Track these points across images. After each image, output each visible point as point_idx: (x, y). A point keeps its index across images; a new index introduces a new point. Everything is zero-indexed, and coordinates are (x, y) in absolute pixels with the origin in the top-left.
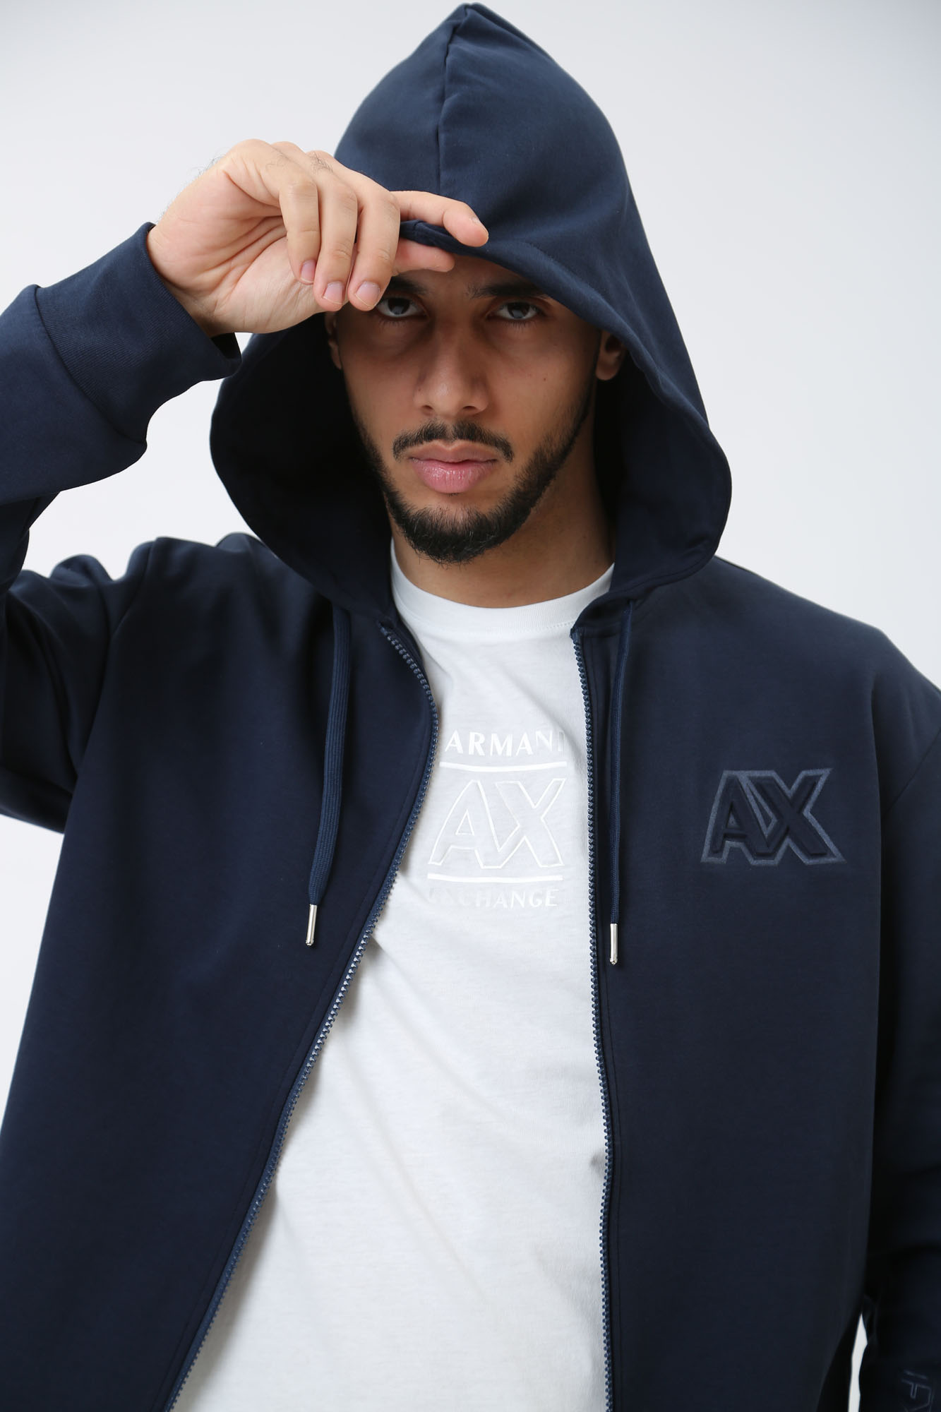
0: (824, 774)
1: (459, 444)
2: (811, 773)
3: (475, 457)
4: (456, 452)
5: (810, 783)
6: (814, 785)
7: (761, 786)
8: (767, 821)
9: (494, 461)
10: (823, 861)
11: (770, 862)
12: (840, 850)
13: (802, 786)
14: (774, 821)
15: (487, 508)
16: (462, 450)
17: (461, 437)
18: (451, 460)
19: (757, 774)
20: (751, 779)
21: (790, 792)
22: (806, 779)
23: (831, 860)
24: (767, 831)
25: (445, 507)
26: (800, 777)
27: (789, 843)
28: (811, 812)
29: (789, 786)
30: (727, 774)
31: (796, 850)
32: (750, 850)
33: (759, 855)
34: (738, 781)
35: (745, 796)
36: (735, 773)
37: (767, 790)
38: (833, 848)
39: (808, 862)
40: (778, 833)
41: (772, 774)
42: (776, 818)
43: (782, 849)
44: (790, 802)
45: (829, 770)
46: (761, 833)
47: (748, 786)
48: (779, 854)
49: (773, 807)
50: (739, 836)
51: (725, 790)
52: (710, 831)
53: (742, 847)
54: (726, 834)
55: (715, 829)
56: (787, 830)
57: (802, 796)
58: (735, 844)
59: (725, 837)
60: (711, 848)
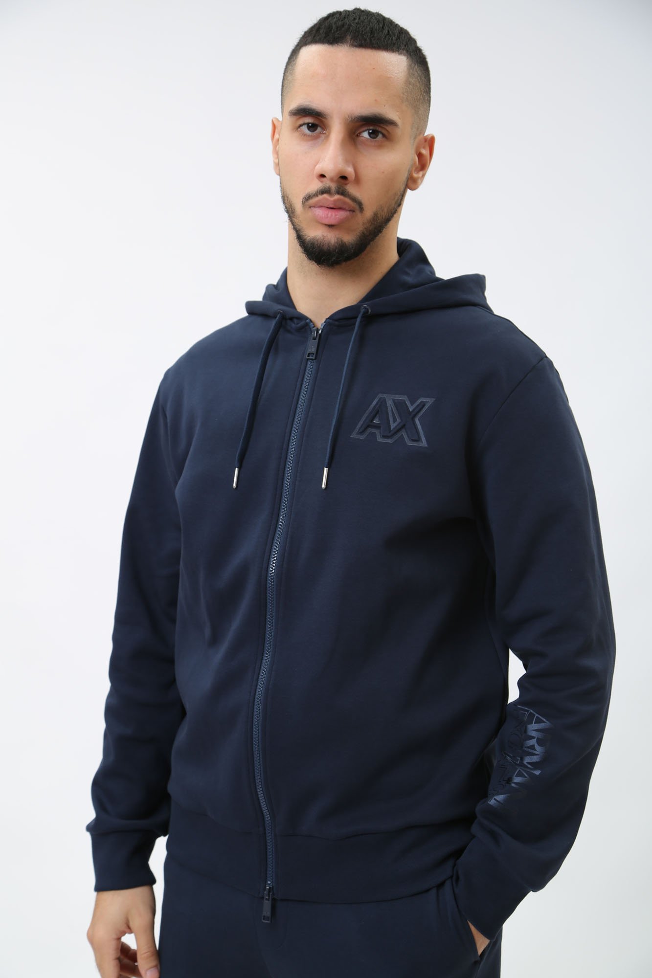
0: (429, 401)
1: (337, 197)
2: (424, 400)
3: (344, 206)
4: (335, 201)
5: (423, 405)
7: (397, 404)
8: (395, 420)
9: (354, 211)
10: (416, 444)
11: (389, 441)
12: (426, 441)
13: (418, 406)
14: (398, 420)
15: (349, 238)
16: (338, 200)
17: (338, 193)
18: (332, 206)
19: (397, 397)
20: (394, 401)
21: (411, 409)
22: (421, 402)
23: (421, 445)
24: (393, 426)
25: (325, 235)
26: (419, 402)
27: (403, 433)
28: (419, 421)
29: (412, 405)
30: (380, 395)
31: (405, 436)
32: (380, 434)
33: (384, 437)
34: (385, 399)
35: (387, 407)
36: (385, 396)
37: (399, 405)
38: (423, 439)
39: (410, 443)
40: (398, 428)
41: (404, 398)
42: (400, 421)
43: (399, 435)
44: (410, 413)
45: (433, 400)
46: (389, 426)
47: (390, 403)
48: (396, 437)
49: (400, 415)
50: (377, 427)
51: (377, 404)
52: (361, 422)
53: (377, 432)
54: (369, 425)
55: (364, 422)
56: (404, 426)
57: (416, 411)
58: (373, 430)
59: (368, 426)
60: (359, 431)
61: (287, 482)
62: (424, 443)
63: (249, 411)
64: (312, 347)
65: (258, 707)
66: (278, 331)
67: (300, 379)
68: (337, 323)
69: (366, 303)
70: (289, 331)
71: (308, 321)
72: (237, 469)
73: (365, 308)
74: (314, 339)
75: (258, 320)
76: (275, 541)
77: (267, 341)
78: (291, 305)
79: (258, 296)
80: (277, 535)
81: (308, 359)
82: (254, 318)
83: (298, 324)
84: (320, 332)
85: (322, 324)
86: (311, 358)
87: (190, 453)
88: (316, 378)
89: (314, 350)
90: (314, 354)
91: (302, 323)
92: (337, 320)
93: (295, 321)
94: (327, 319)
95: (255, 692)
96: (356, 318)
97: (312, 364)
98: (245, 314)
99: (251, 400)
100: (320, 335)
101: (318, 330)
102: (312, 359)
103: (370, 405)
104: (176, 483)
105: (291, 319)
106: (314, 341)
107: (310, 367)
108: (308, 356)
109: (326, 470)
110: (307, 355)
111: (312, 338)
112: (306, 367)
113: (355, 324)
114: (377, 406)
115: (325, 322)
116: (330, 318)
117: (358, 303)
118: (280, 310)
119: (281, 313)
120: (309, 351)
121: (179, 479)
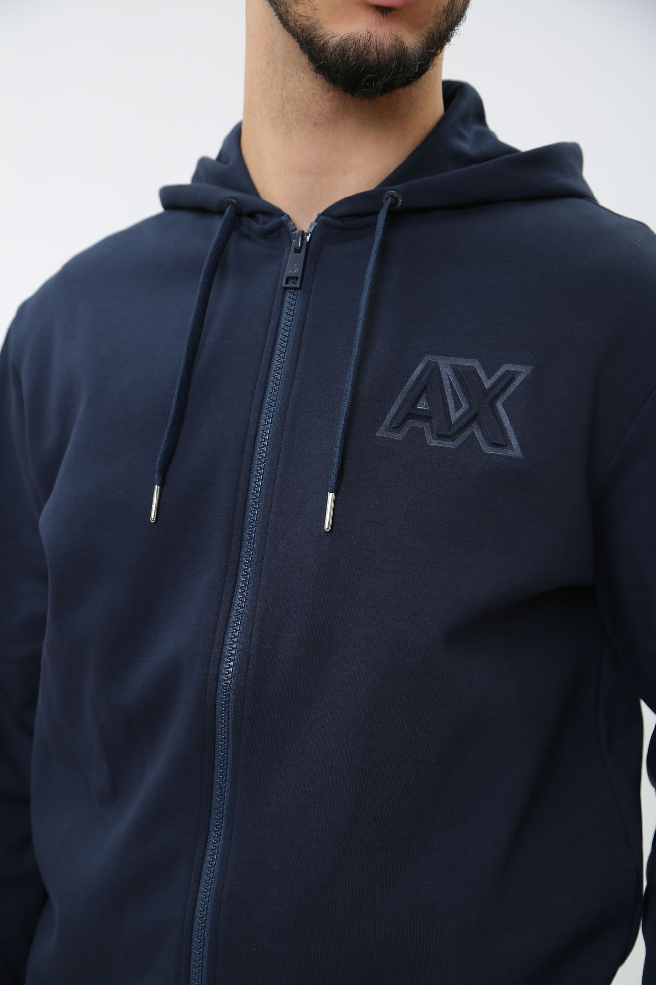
0: (523, 372)
2: (513, 368)
5: (510, 377)
6: (512, 379)
7: (461, 375)
8: (458, 406)
10: (500, 452)
11: (449, 444)
12: (520, 445)
13: (500, 379)
14: (465, 406)
19: (461, 362)
20: (454, 368)
21: (487, 384)
22: (508, 372)
23: (510, 453)
24: (454, 416)
25: (373, 30)
26: (502, 370)
27: (475, 429)
28: (504, 405)
29: (489, 378)
30: (428, 358)
31: (479, 436)
32: (432, 431)
33: (440, 437)
34: (438, 365)
35: (442, 380)
36: (438, 359)
37: (465, 377)
38: (514, 442)
39: (488, 450)
40: (465, 420)
41: (474, 363)
42: (467, 407)
43: (466, 434)
44: (486, 392)
45: (530, 369)
46: (448, 417)
47: (447, 373)
48: (462, 438)
49: (467, 394)
50: (425, 417)
51: (423, 372)
52: (394, 409)
53: (425, 426)
54: (410, 413)
55: (400, 408)
56: (475, 417)
57: (500, 387)
58: (418, 424)
59: (409, 416)
60: (391, 424)
61: (253, 514)
62: (515, 450)
63: (178, 380)
64: (293, 266)
65: (201, 936)
66: (229, 236)
67: (272, 324)
68: (338, 222)
69: (395, 187)
70: (246, 237)
71: (283, 218)
72: (156, 488)
73: (392, 196)
74: (298, 251)
75: (187, 218)
76: (232, 624)
77: (209, 253)
78: (250, 188)
79: (184, 176)
80: (234, 612)
81: (286, 288)
82: (176, 215)
83: (264, 223)
84: (308, 238)
85: (312, 224)
86: (291, 285)
87: (67, 453)
88: (302, 323)
89: (296, 271)
90: (297, 278)
91: (273, 222)
92: (341, 217)
93: (260, 217)
94: (320, 215)
95: (195, 905)
96: (377, 213)
97: (294, 297)
98: (157, 208)
99: (183, 361)
100: (308, 243)
101: (303, 234)
102: (295, 289)
103: (409, 377)
104: (41, 509)
105: (252, 215)
106: (296, 254)
107: (292, 303)
108: (287, 283)
109: (331, 496)
110: (285, 280)
111: (293, 249)
112: (283, 302)
113: (375, 223)
114: (424, 378)
115: (317, 220)
116: (326, 213)
117: (376, 188)
118: (232, 198)
119: (233, 204)
120: (289, 272)
121: (46, 499)
